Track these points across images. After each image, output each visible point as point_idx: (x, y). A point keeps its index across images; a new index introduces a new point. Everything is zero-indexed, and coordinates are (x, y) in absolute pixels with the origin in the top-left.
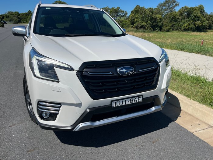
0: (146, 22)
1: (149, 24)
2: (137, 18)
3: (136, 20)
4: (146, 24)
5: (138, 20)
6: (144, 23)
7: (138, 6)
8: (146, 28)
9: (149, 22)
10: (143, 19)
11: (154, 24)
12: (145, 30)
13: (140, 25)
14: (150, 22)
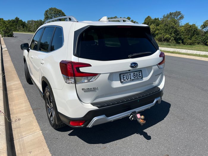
0: (170, 34)
1: (173, 37)
2: (158, 30)
3: (157, 31)
4: (170, 37)
5: (161, 32)
6: (167, 36)
7: (149, 17)
8: (170, 41)
9: (173, 34)
10: (166, 31)
11: (178, 37)
12: (169, 43)
13: (163, 37)
14: (175, 35)
